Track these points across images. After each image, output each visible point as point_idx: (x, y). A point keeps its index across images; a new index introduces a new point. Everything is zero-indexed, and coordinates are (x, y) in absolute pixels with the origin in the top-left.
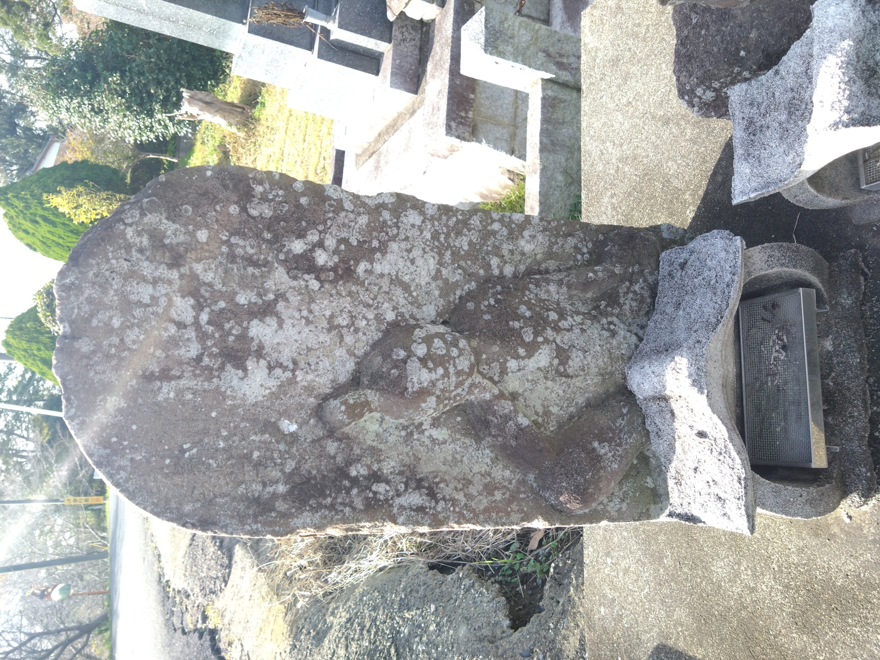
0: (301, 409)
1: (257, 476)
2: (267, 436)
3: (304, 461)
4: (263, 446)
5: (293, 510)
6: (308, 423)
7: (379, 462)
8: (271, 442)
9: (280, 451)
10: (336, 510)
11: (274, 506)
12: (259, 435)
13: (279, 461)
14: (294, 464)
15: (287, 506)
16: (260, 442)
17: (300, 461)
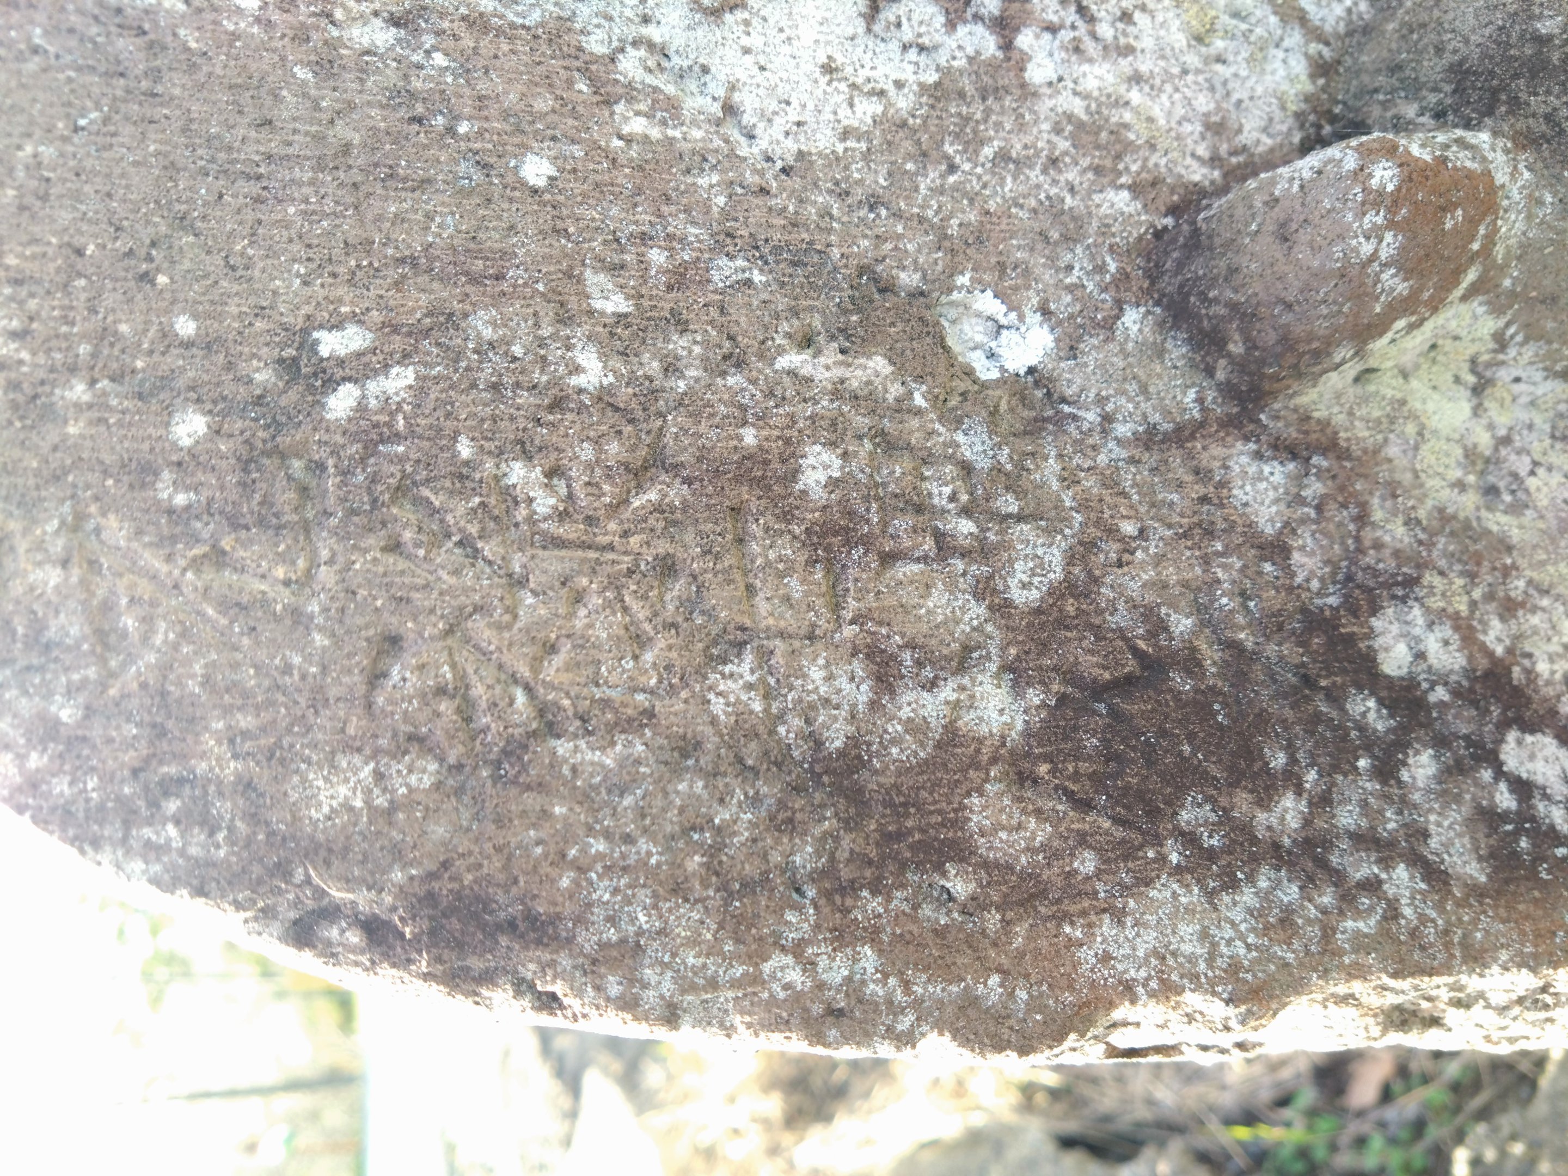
0: (1069, 239)
1: (836, 607)
2: (879, 364)
3: (1112, 549)
4: (861, 422)
5: (1087, 863)
6: (1109, 325)
7: (1509, 609)
8: (903, 408)
9: (967, 468)
10: (1337, 877)
11: (959, 823)
12: (831, 355)
13: (966, 526)
14: (1055, 557)
15: (1041, 833)
16: (838, 391)
17: (1090, 546)
